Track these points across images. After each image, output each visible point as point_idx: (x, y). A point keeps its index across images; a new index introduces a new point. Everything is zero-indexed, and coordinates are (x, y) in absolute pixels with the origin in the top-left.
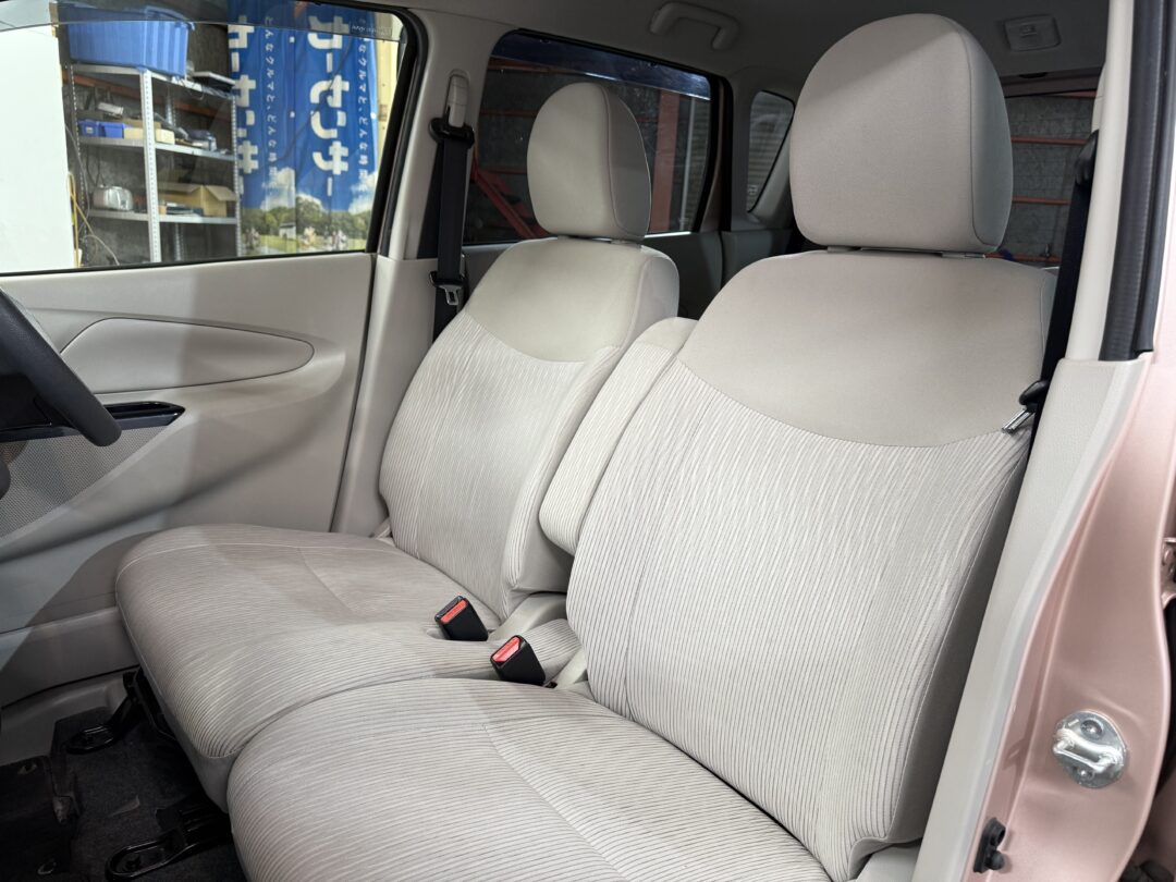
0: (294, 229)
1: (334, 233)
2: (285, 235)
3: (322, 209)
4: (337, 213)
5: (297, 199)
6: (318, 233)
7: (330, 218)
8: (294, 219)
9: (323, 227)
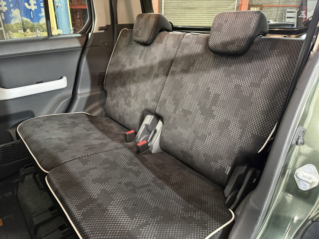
0: (23, 30)
1: (36, 31)
2: (20, 32)
3: (31, 23)
4: (36, 24)
5: (22, 20)
6: (32, 31)
7: (34, 26)
8: (22, 26)
9: (32, 29)
